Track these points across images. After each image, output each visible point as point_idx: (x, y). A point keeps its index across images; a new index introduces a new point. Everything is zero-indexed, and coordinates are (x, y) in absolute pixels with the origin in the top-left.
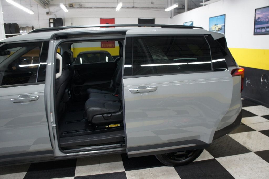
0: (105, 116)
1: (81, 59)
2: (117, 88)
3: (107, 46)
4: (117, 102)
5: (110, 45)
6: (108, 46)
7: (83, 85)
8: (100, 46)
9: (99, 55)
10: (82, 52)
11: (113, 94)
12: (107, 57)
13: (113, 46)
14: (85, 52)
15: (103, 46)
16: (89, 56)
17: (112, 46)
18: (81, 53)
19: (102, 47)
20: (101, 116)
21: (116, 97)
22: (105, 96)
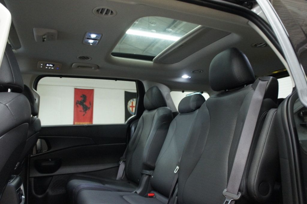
21: (152, 199)
22: (122, 196)
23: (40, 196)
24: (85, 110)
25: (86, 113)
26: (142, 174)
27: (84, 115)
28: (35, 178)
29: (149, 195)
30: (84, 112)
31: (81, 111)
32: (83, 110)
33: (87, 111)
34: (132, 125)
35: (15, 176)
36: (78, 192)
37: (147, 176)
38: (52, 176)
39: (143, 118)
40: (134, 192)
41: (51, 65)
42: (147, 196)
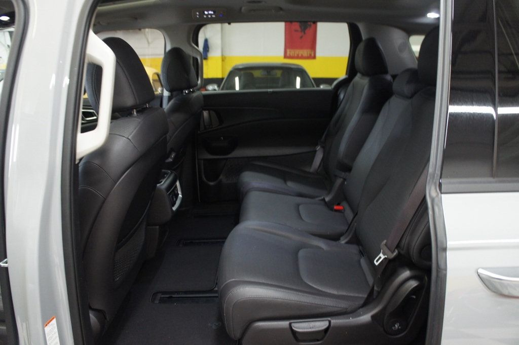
0: (302, 327)
1: (237, 79)
2: (339, 181)
3: (298, 55)
4: (343, 241)
5: (305, 52)
6: (300, 55)
7: (230, 156)
8: (282, 53)
9: (279, 73)
10: (240, 65)
11: (324, 200)
12: (298, 80)
13: (313, 55)
14: (247, 64)
15: (288, 55)
16: (257, 74)
17: (310, 55)
18: (237, 67)
19: (286, 57)
20: (285, 324)
21: (337, 214)
22: (298, 205)
23: (212, 184)
24: (303, 28)
25: (305, 33)
26: (336, 176)
27: (301, 37)
28: (205, 160)
29: (335, 207)
30: (301, 32)
31: (296, 31)
32: (299, 29)
33: (306, 31)
34: (341, 92)
35: (169, 171)
36: (247, 193)
37: (342, 180)
38: (227, 159)
39: (353, 85)
40: (322, 197)
41: (210, 12)
42: (332, 209)
